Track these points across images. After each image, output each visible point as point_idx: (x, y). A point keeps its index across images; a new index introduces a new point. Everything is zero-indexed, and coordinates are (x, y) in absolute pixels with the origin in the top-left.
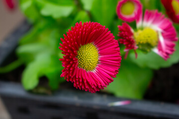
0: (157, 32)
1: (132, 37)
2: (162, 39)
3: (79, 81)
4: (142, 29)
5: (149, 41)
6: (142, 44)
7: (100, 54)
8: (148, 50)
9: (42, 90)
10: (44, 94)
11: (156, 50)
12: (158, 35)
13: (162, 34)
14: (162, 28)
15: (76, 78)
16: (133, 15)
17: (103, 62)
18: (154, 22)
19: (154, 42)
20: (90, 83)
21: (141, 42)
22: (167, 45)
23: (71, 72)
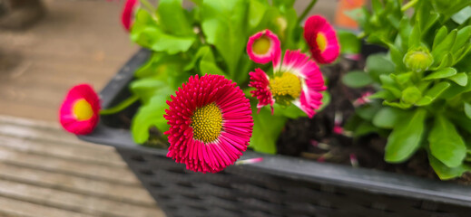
0: (299, 78)
1: (268, 88)
2: (305, 89)
3: (193, 163)
4: (280, 74)
5: (290, 92)
6: (281, 96)
7: (225, 118)
8: (288, 103)
9: (155, 142)
10: (158, 147)
11: (298, 103)
12: (301, 83)
13: (306, 81)
14: (305, 74)
15: (188, 160)
16: (268, 54)
17: (228, 129)
18: (295, 66)
19: (295, 93)
20: (210, 165)
21: (279, 93)
22: (312, 97)
23: (181, 152)
